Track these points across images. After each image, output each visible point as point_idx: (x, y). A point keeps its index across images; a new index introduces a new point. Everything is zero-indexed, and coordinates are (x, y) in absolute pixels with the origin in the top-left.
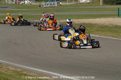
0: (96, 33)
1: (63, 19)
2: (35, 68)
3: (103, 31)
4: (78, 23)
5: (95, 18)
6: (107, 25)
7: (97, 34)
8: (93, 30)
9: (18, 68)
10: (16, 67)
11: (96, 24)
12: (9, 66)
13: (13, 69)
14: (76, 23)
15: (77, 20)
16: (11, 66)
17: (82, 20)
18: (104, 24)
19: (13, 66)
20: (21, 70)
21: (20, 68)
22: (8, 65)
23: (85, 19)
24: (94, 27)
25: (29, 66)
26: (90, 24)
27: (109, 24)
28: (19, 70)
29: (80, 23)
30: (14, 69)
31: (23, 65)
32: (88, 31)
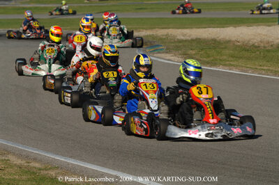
0: (231, 63)
1: (146, 29)
2: (81, 160)
3: (249, 59)
4: (182, 38)
5: (223, 27)
6: (256, 44)
7: (236, 66)
8: (225, 57)
9: (35, 160)
10: (27, 157)
11: (229, 41)
13: (19, 162)
14: (178, 37)
15: (179, 31)
17: (191, 30)
18: (249, 41)
19: (20, 155)
20: (43, 167)
21: (40, 161)
23: (198, 30)
24: (225, 48)
25: (63, 155)
26: (214, 40)
27: (261, 42)
28: (37, 165)
29: (188, 38)
30: (23, 162)
31: (48, 151)
32: (212, 58)
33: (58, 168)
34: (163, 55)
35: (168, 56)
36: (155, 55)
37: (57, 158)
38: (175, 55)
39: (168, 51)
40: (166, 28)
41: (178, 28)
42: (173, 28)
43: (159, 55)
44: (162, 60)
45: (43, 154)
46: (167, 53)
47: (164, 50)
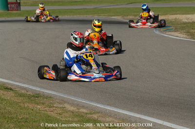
4: (186, 21)
9: (83, 107)
10: (78, 105)
12: (65, 102)
13: (72, 108)
14: (184, 21)
15: (184, 16)
16: (68, 103)
19: (72, 104)
20: (88, 112)
21: (87, 108)
22: (63, 101)
25: (103, 104)
28: (85, 111)
30: (75, 109)
31: (92, 101)
33: (99, 112)
34: (172, 33)
35: (176, 34)
36: (167, 33)
37: (99, 105)
38: (181, 33)
39: (176, 30)
40: (174, 14)
41: (183, 14)
42: (179, 14)
43: (170, 33)
44: (172, 37)
45: (88, 103)
46: (175, 31)
47: (173, 30)
